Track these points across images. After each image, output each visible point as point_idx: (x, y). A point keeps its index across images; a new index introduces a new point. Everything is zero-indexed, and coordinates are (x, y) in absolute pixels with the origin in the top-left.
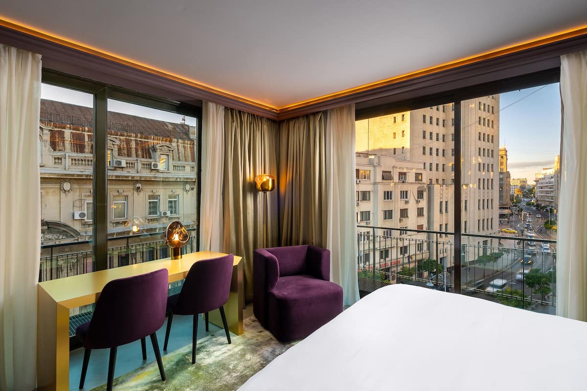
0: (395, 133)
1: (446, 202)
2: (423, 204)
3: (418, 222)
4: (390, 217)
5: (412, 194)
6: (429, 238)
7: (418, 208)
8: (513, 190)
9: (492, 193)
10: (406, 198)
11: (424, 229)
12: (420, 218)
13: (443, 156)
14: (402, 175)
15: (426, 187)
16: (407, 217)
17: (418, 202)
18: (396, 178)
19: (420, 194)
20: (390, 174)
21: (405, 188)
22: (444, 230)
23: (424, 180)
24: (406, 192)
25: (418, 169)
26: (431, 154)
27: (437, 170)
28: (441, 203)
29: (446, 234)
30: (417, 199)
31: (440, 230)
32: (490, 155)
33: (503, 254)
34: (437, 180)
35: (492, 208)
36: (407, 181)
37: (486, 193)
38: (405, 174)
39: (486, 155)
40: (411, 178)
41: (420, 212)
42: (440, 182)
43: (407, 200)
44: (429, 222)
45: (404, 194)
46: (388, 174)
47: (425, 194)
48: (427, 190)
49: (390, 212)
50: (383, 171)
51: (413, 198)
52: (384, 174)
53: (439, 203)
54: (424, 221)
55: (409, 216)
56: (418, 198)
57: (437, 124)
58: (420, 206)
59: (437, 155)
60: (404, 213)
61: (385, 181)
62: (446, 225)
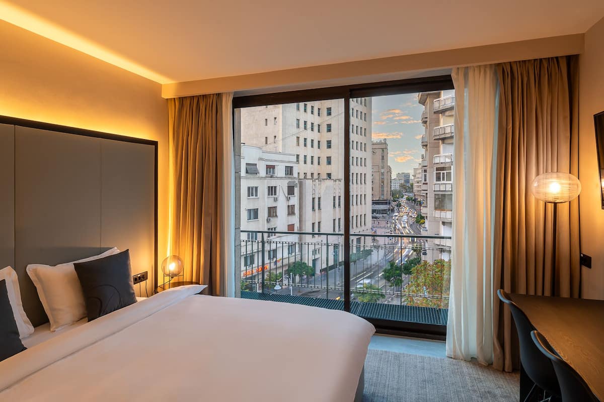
0: (266, 120)
1: (319, 198)
2: (294, 201)
3: (288, 221)
4: (256, 217)
5: (281, 189)
6: (300, 239)
7: (288, 206)
8: (394, 184)
9: (365, 188)
10: (275, 195)
11: (296, 231)
12: (290, 217)
13: (319, 148)
14: (270, 168)
15: (297, 182)
16: (276, 216)
17: (288, 199)
18: (262, 172)
19: (291, 190)
20: (254, 167)
21: (273, 183)
22: (316, 231)
23: (295, 175)
24: (275, 187)
25: (289, 162)
26: (305, 145)
27: (312, 163)
28: (313, 199)
29: (319, 234)
30: (287, 196)
31: (313, 231)
32: (363, 149)
33: (372, 251)
34: (312, 174)
35: (365, 204)
36: (276, 175)
37: (359, 188)
38: (273, 167)
39: (359, 148)
40: (280, 171)
41: (291, 211)
42: (316, 176)
43: (276, 196)
44: (300, 221)
45: (272, 190)
46: (252, 167)
47: (296, 190)
48: (298, 185)
49: (256, 212)
50: (246, 164)
51: (283, 194)
52: (249, 167)
53: (312, 199)
54: (295, 220)
55: (277, 215)
56: (288, 194)
57: (312, 113)
58: (291, 203)
59: (312, 146)
60: (272, 212)
61: (249, 176)
62: (319, 223)
